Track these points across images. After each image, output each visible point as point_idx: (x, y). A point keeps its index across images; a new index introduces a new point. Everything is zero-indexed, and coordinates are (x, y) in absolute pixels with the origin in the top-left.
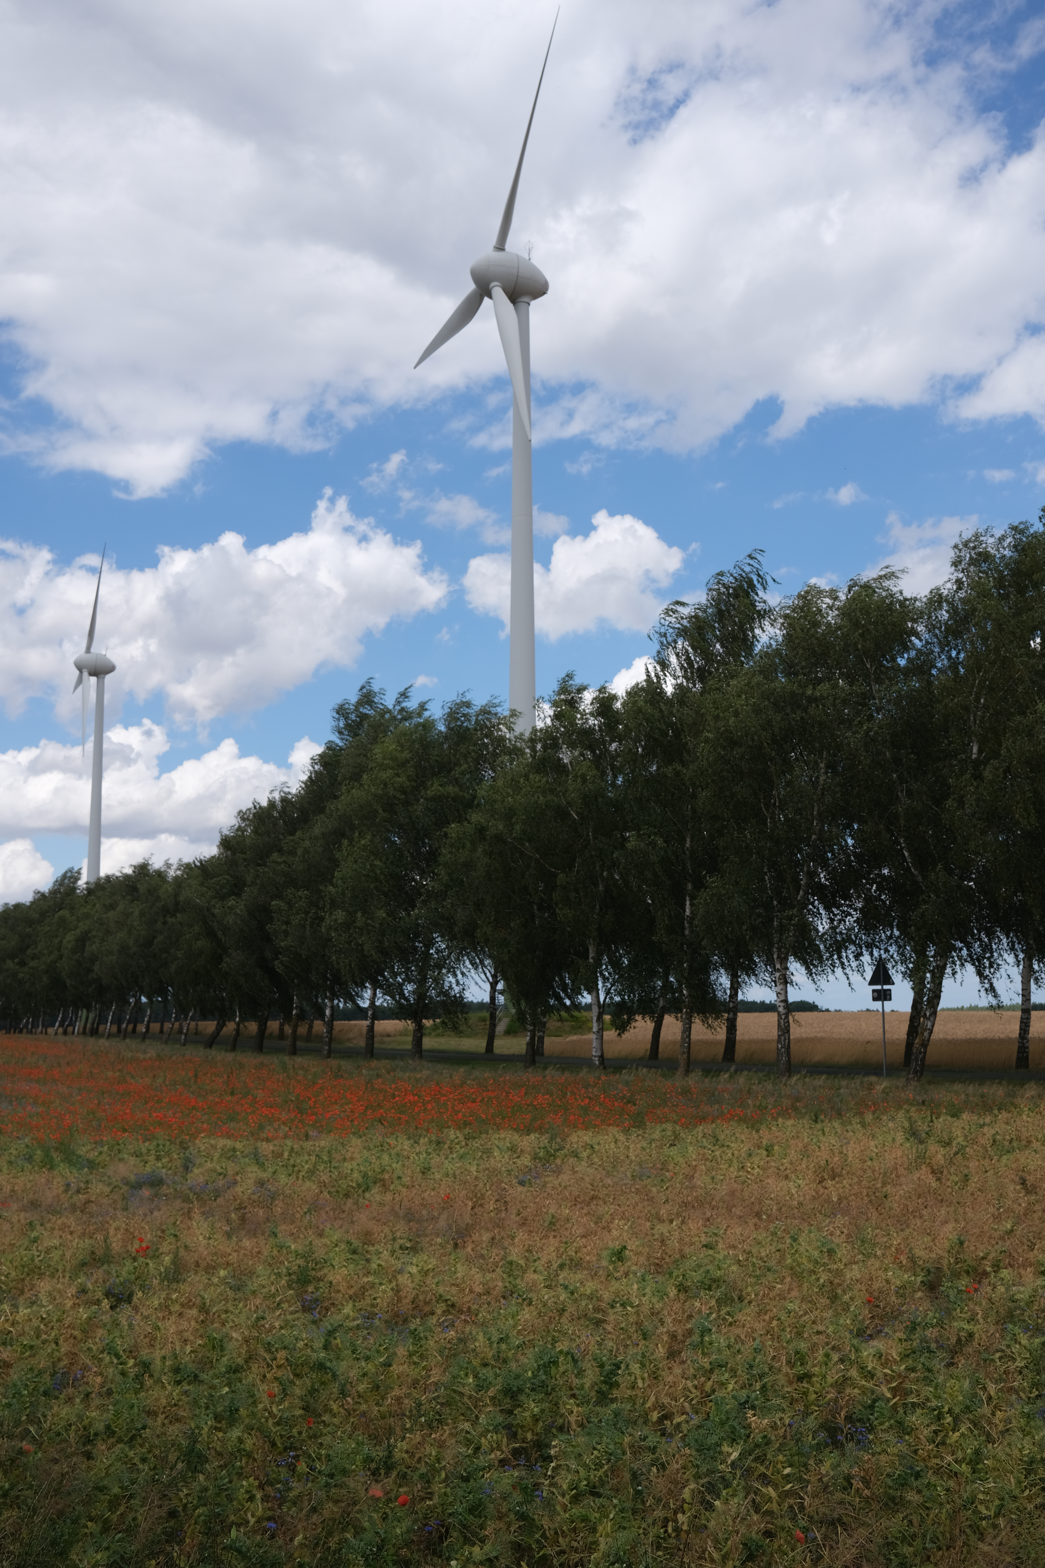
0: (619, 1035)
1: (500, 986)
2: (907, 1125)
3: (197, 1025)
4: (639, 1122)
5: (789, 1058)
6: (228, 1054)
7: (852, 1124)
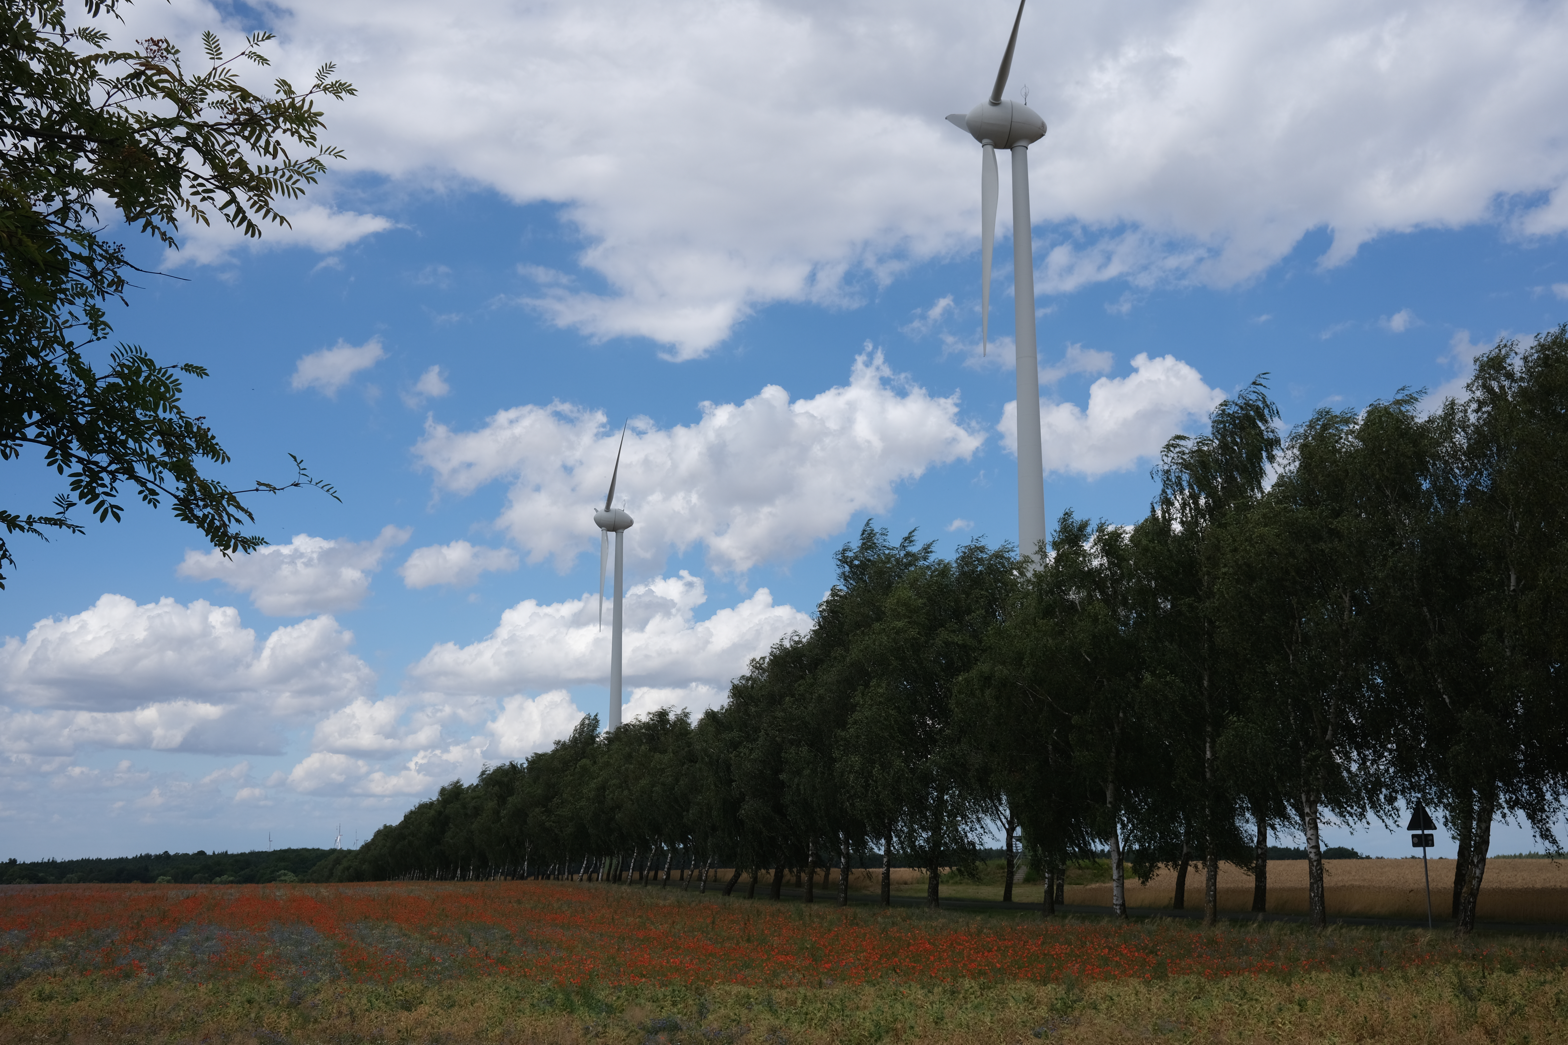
0: (1143, 883)
1: (1018, 832)
2: (1455, 980)
3: (716, 871)
4: (1160, 973)
5: (1323, 908)
6: (746, 901)
7: (1393, 979)
